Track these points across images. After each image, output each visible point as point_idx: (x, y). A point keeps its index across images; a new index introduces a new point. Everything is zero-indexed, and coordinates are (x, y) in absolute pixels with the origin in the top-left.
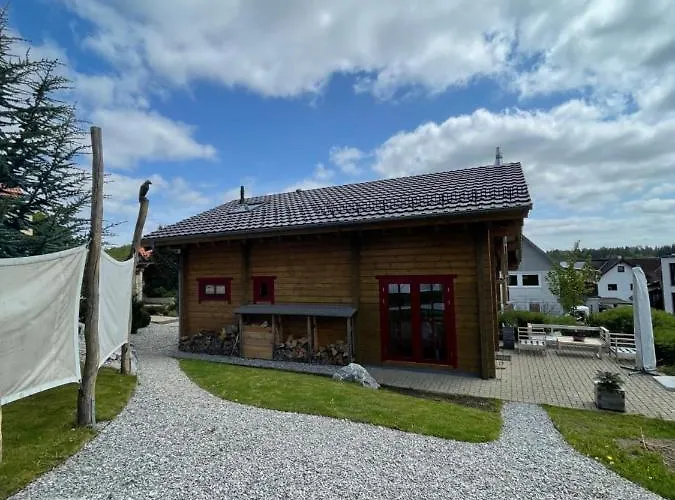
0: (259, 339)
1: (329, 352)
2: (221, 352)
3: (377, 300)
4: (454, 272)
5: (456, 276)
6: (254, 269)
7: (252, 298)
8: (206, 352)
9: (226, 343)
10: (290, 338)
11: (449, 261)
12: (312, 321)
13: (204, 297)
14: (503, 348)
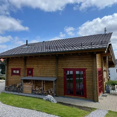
0: (28, 87)
1: (48, 92)
2: (17, 91)
3: (63, 76)
4: (86, 68)
5: (86, 69)
6: (28, 66)
7: (26, 75)
8: (12, 91)
9: (18, 88)
10: (37, 87)
11: (84, 64)
12: (43, 82)
13: (13, 74)
14: (106, 93)
